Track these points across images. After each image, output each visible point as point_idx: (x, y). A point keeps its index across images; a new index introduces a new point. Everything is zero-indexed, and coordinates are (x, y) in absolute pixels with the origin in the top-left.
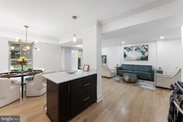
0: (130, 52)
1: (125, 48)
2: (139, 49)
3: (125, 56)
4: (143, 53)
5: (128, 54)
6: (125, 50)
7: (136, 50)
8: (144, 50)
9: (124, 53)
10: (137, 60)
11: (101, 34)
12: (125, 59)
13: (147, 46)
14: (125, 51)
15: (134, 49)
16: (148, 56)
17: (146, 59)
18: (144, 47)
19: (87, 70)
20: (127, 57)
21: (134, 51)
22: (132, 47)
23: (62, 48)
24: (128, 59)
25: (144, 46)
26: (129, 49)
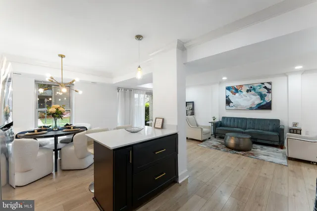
0: (237, 94)
1: (228, 88)
2: (254, 89)
3: (228, 102)
4: (262, 96)
5: (235, 98)
6: (228, 91)
7: (248, 91)
8: (264, 91)
9: (227, 97)
10: (251, 109)
11: (184, 64)
12: (228, 107)
13: (270, 83)
14: (229, 93)
15: (244, 89)
16: (271, 102)
17: (268, 106)
18: (264, 86)
19: (160, 127)
20: (231, 104)
21: (245, 93)
22: (241, 86)
23: (118, 89)
24: (234, 108)
25: (263, 84)
26: (236, 90)
